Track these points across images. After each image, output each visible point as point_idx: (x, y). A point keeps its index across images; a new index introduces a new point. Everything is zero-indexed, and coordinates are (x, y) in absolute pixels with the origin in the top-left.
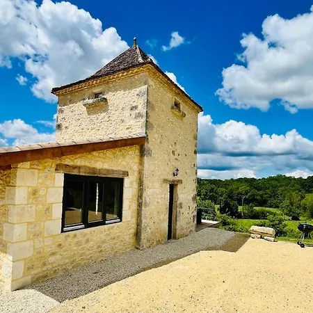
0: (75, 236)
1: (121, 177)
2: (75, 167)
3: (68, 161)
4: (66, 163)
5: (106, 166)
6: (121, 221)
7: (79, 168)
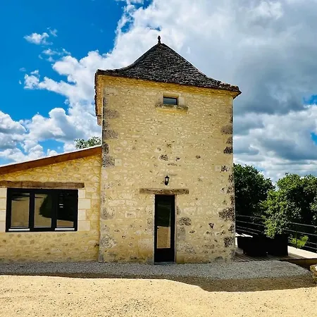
0: (19, 236)
1: (74, 188)
2: (16, 183)
3: (10, 178)
4: (8, 180)
5: (52, 180)
6: (76, 230)
7: (22, 183)
